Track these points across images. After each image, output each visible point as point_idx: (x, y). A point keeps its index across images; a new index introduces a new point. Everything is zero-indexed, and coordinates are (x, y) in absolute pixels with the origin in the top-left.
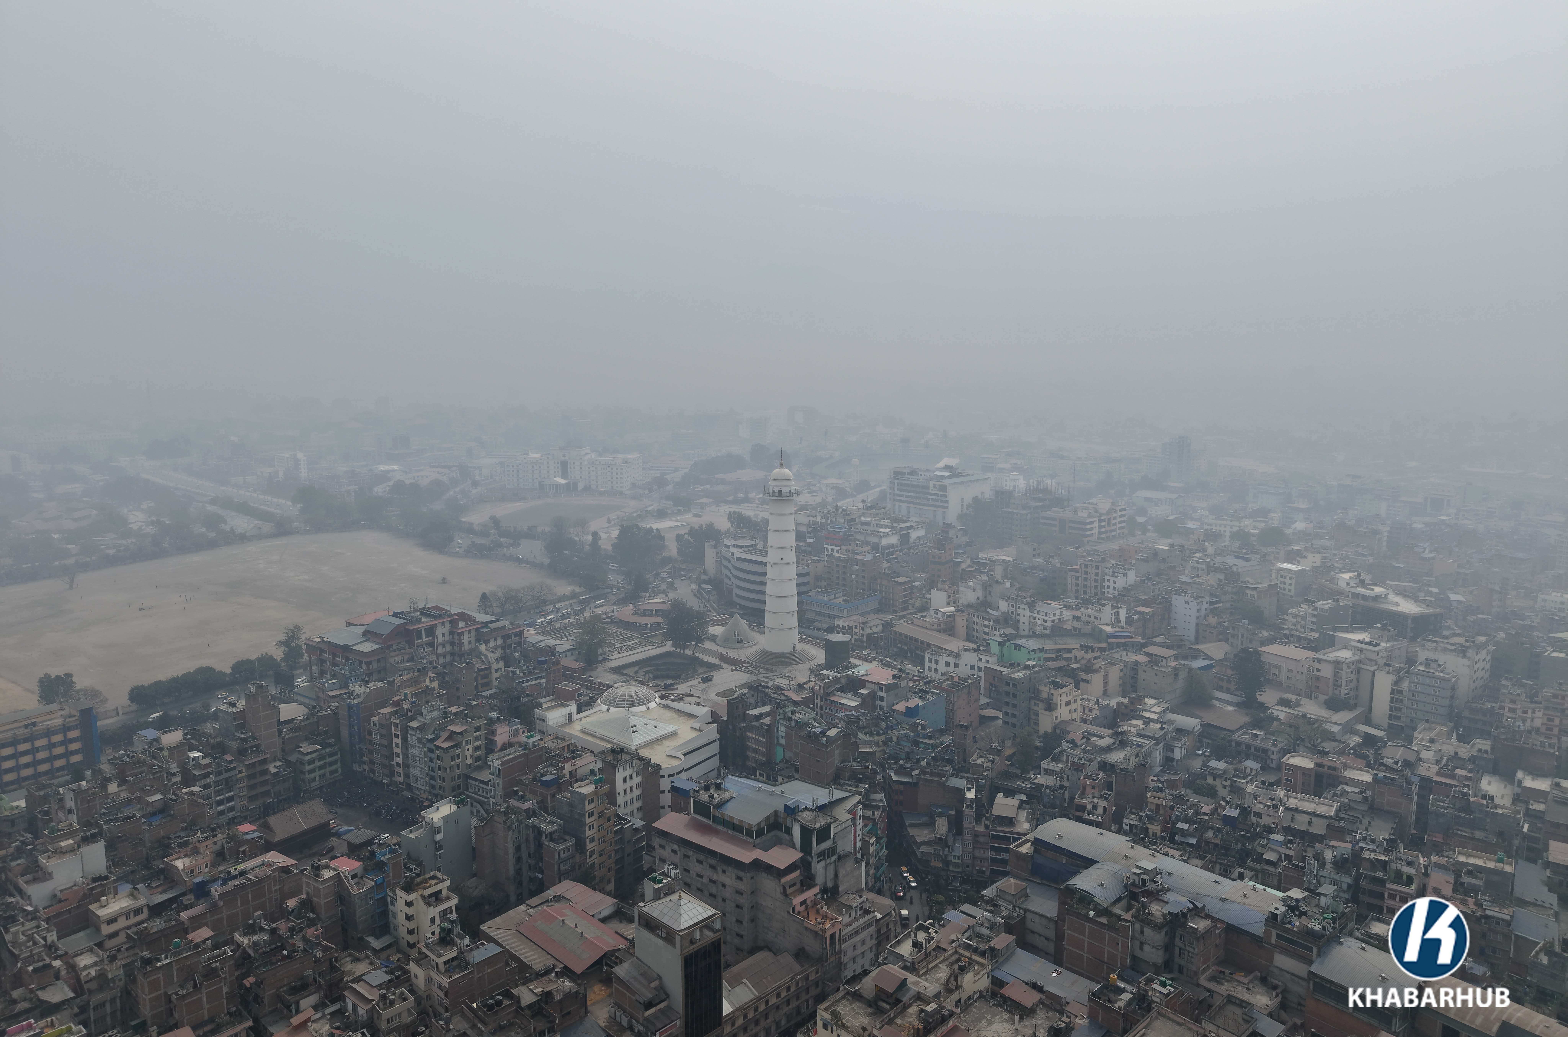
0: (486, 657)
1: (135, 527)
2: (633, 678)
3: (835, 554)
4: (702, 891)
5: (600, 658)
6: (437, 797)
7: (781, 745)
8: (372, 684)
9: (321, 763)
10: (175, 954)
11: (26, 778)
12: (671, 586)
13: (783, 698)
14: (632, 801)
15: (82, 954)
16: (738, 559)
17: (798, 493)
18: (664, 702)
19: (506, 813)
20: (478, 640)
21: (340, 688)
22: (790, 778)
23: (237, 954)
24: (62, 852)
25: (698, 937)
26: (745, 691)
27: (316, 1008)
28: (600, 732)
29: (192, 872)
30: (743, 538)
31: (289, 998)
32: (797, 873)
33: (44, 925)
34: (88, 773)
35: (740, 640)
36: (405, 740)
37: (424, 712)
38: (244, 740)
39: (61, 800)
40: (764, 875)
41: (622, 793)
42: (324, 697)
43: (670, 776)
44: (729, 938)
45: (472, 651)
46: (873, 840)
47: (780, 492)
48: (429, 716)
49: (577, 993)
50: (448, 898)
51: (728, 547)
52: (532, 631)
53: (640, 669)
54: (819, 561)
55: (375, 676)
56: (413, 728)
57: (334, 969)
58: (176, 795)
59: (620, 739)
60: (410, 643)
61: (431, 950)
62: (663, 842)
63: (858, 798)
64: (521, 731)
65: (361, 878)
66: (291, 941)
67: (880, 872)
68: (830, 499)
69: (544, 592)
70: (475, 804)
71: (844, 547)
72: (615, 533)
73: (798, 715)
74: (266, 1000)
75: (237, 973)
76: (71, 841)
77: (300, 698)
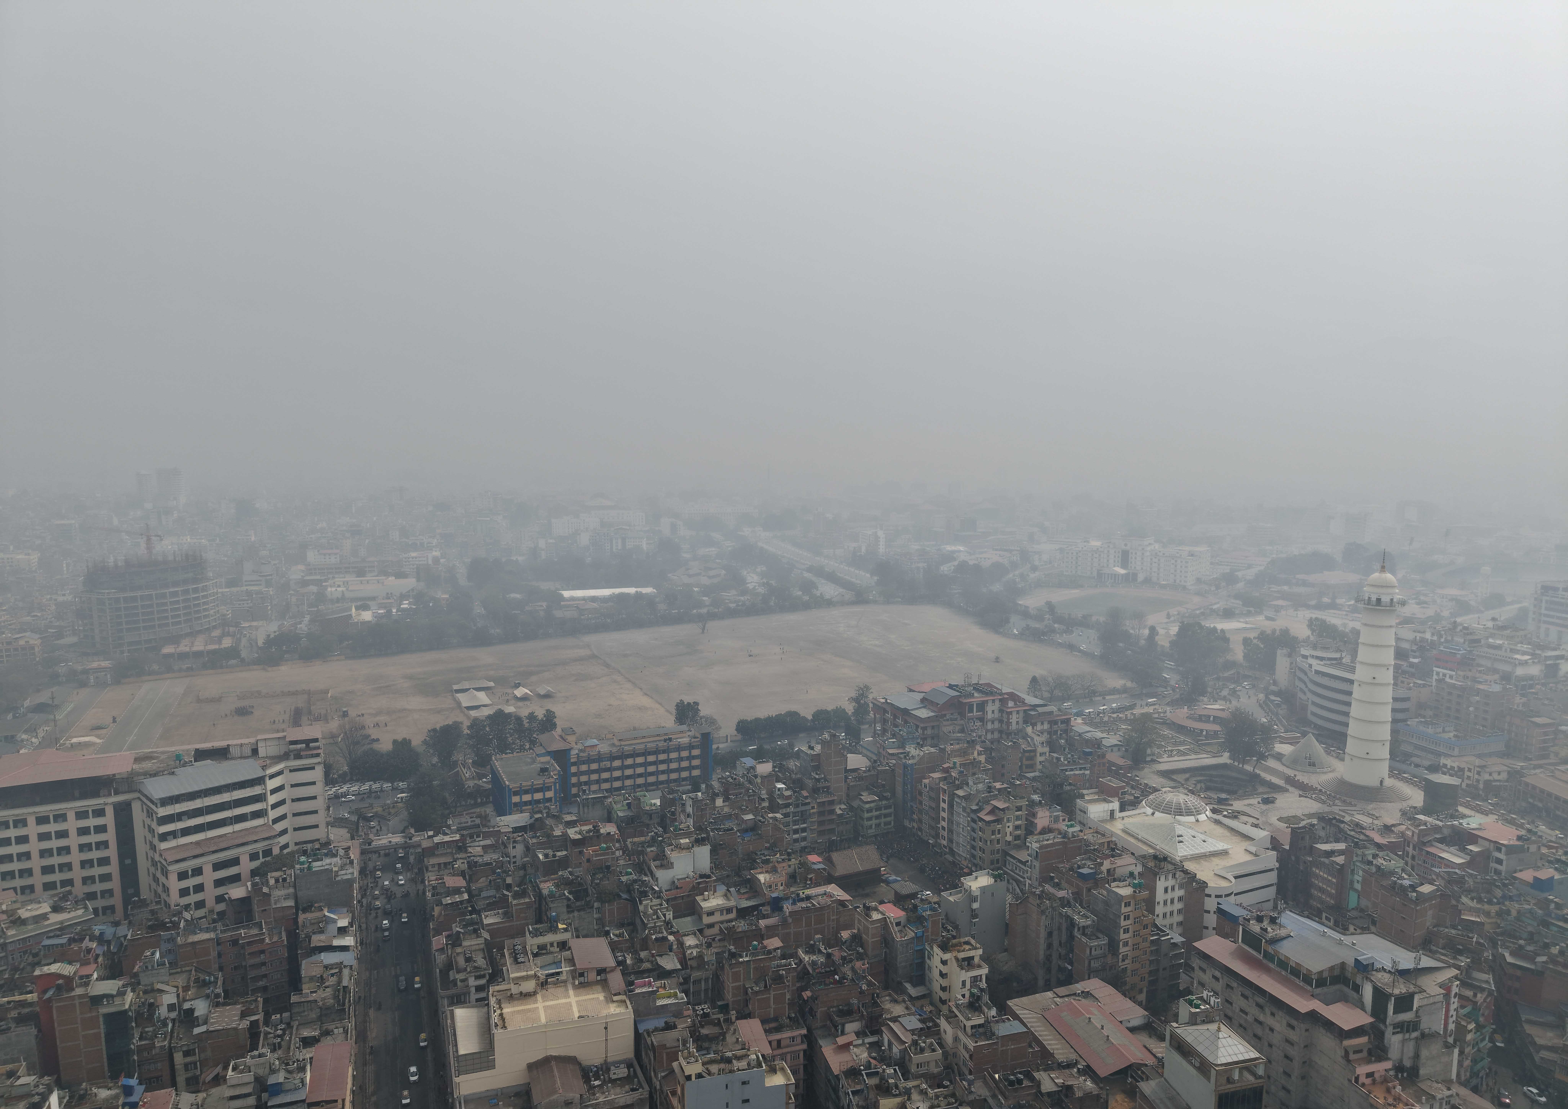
0: (1032, 739)
1: (750, 586)
2: (1183, 785)
3: (1448, 680)
4: (1245, 1029)
5: (1148, 759)
6: (975, 867)
7: (1356, 890)
8: (926, 748)
9: (878, 813)
10: (753, 954)
11: (662, 783)
12: (1234, 692)
13: (1362, 837)
14: (1172, 913)
15: (688, 935)
16: (1317, 672)
17: (1403, 603)
18: (1215, 816)
19: (1040, 897)
20: (1025, 722)
21: (898, 748)
22: (1365, 930)
23: (799, 968)
24: (680, 848)
25: (1236, 1077)
26: (1315, 821)
27: (858, 1034)
28: (1142, 834)
29: (770, 886)
30: (1325, 648)
31: (837, 1018)
32: (1364, 1040)
33: (665, 905)
34: (703, 786)
35: (1312, 764)
36: (951, 806)
37: (971, 783)
38: (818, 780)
39: (684, 805)
40: (1321, 1029)
41: (1162, 903)
42: (884, 753)
43: (1217, 896)
44: (1273, 1089)
45: (1018, 732)
46: (1472, 1026)
47: (1379, 600)
48: (974, 788)
49: (1098, 1096)
50: (979, 966)
51: (1305, 657)
52: (1079, 720)
53: (1191, 776)
54: (1424, 686)
55: (929, 741)
56: (959, 797)
57: (875, 1004)
58: (764, 818)
59: (1164, 847)
60: (962, 715)
61: (960, 1011)
62: (1204, 966)
63: (1454, 972)
64: (1061, 818)
65: (904, 927)
66: (842, 968)
67: (1479, 1066)
68: (1446, 613)
69: (1093, 683)
70: (1011, 881)
71: (1461, 673)
72: (1174, 629)
73: (1381, 861)
74: (818, 1015)
75: (798, 985)
76: (687, 840)
77: (865, 751)
